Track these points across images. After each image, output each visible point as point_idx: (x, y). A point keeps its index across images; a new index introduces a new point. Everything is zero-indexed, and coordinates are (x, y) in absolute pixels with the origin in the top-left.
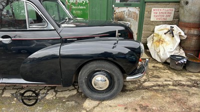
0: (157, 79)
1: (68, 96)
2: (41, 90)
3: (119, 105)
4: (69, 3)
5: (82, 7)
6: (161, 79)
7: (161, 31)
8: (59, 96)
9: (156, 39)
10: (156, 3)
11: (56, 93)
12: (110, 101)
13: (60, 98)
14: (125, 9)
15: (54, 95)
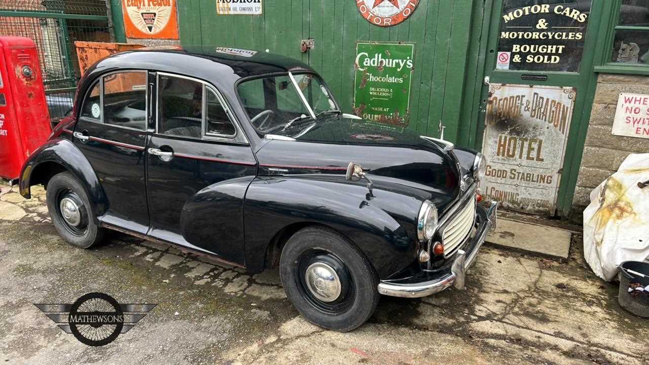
0: (530, 322)
1: (268, 297)
2: (225, 270)
3: (354, 350)
4: (363, 67)
5: (392, 80)
6: (548, 328)
7: (633, 175)
8: (250, 293)
9: (610, 196)
10: (636, 79)
11: (249, 285)
12: (341, 335)
13: (250, 297)
14: (523, 91)
15: (242, 288)
